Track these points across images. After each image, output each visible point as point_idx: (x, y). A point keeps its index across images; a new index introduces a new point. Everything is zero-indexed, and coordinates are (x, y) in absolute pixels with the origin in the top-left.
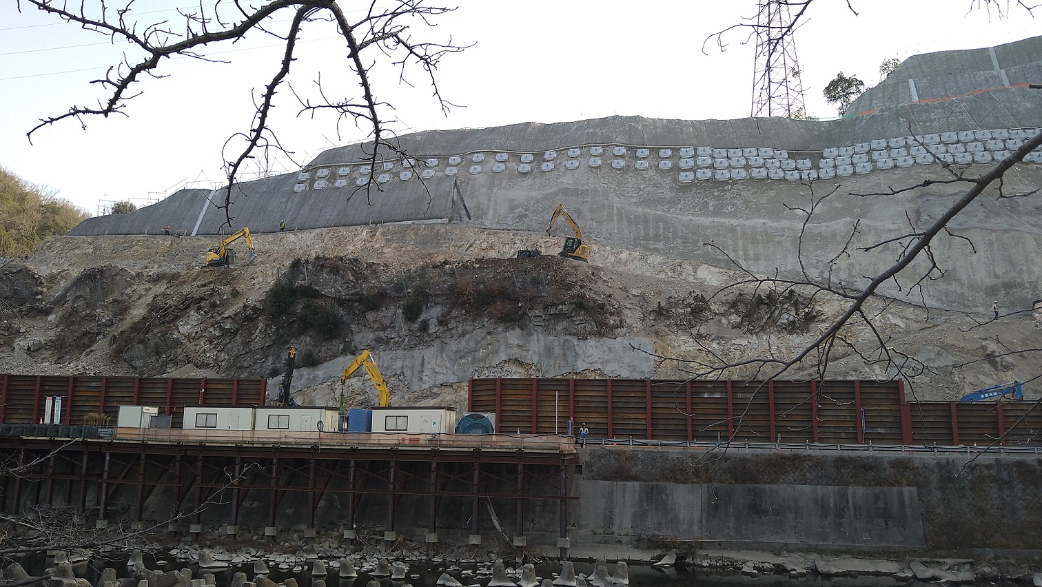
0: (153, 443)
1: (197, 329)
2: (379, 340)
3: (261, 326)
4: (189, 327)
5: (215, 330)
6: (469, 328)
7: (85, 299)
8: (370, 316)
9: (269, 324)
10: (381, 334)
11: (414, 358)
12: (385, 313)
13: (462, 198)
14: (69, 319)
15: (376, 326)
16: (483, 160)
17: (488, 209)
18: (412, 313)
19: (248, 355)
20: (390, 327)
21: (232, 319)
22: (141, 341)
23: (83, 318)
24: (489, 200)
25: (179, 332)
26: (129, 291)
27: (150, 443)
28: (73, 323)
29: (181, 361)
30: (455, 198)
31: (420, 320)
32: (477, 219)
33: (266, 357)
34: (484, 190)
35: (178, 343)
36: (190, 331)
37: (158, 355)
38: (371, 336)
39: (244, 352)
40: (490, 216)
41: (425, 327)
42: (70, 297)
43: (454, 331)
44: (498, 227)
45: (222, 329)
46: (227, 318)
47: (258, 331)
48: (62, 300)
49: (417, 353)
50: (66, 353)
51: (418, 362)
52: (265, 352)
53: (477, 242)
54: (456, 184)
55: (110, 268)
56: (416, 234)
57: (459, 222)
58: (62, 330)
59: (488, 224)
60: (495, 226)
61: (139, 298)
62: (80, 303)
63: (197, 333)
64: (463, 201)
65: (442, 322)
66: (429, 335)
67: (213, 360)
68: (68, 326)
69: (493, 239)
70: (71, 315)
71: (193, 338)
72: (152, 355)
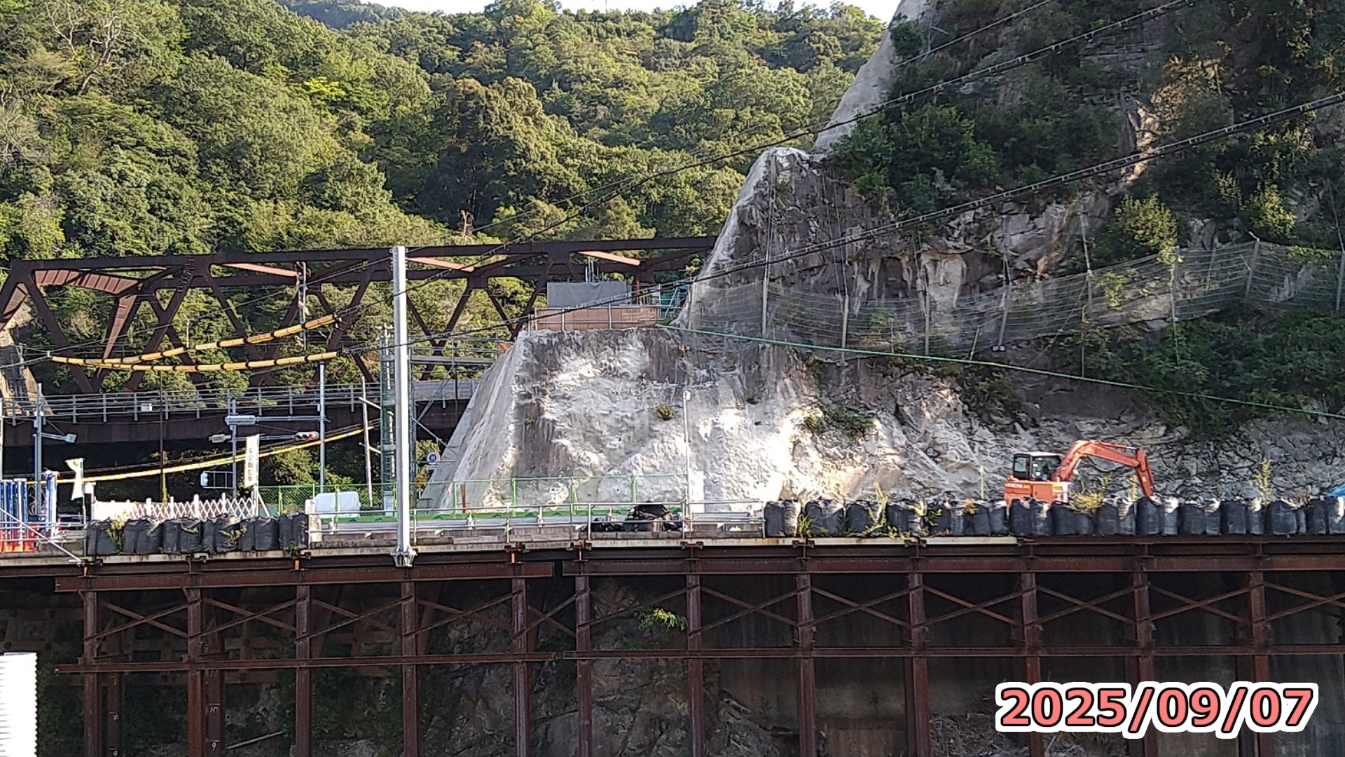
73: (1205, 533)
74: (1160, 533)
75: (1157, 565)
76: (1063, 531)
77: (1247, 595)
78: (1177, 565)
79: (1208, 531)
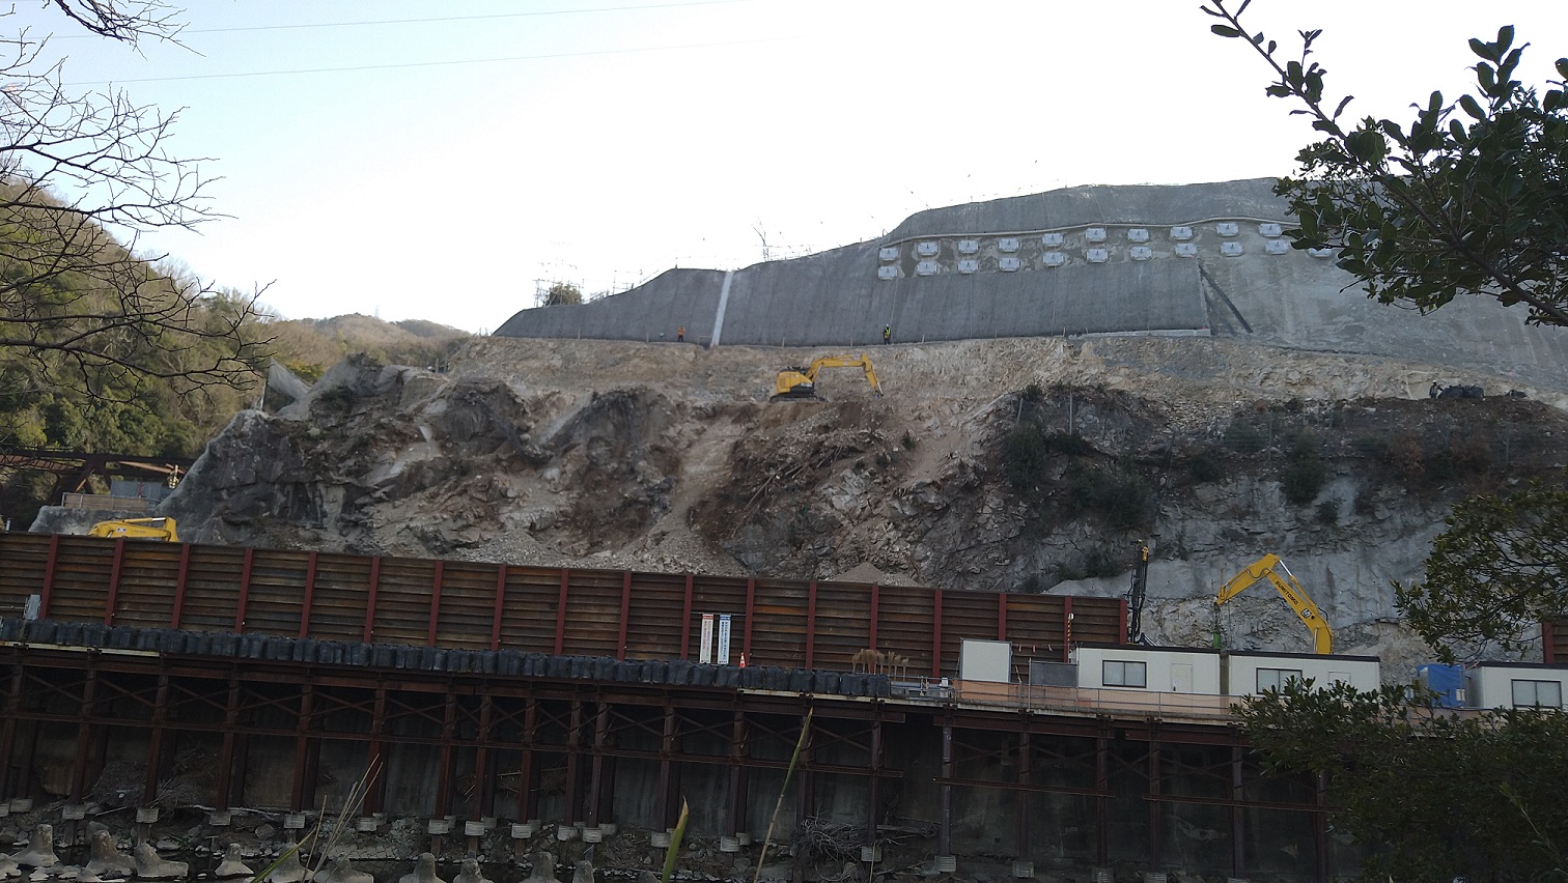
0: (1046, 713)
1: (863, 502)
2: (1230, 535)
3: (993, 501)
4: (848, 497)
5: (902, 504)
6: (1418, 521)
7: (608, 444)
8: (1205, 492)
9: (1010, 499)
10: (1235, 526)
11: (1309, 571)
12: (1232, 487)
13: (1225, 296)
14: (588, 477)
15: (1222, 509)
16: (1237, 235)
17: (1282, 315)
18: (1300, 490)
19: (974, 552)
20: (1248, 513)
21: (939, 488)
22: (758, 520)
23: (610, 477)
24: (1279, 300)
25: (832, 506)
26: (672, 432)
27: (1040, 712)
28: (598, 484)
29: (845, 557)
30: (1211, 295)
31: (1317, 502)
32: (1265, 330)
33: (1013, 559)
34: (1261, 283)
35: (833, 526)
36: (851, 504)
37: (795, 545)
38: (1213, 527)
39: (964, 546)
40: (1289, 325)
41: (1328, 515)
42: (580, 438)
43: (1387, 525)
44: (1312, 345)
45: (915, 504)
46: (929, 484)
47: (987, 510)
48: (564, 442)
49: (1317, 563)
50: (604, 535)
51: (1319, 579)
52: (1009, 549)
53: (1278, 370)
54: (1203, 272)
55: (645, 391)
56: (1160, 354)
57: (1229, 335)
58: (581, 496)
59: (1290, 340)
60: (1304, 344)
61: (689, 446)
62: (600, 450)
63: (863, 509)
64: (1227, 301)
65: (1363, 506)
66: (1336, 530)
67: (907, 557)
68: (587, 489)
69: (1308, 367)
70: (589, 469)
71: (858, 518)
72: (783, 545)
73: (276, 659)
74: (248, 656)
75: (246, 677)
76: (188, 651)
77: (301, 699)
78: (259, 677)
79: (279, 658)
